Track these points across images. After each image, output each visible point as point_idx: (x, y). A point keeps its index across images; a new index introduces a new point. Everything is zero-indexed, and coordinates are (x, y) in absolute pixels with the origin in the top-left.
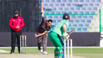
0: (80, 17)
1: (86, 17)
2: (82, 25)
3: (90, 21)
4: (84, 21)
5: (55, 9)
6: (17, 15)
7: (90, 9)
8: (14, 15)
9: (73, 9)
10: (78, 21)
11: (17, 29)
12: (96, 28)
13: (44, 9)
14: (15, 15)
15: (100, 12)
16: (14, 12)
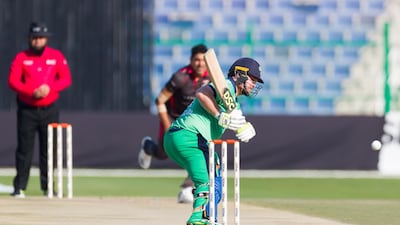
0: (309, 54)
1: (332, 54)
2: (313, 86)
3: (345, 71)
4: (322, 70)
5: (210, 21)
6: (41, 42)
7: (348, 21)
8: (30, 43)
9: (279, 21)
10: (299, 70)
11: (41, 98)
12: (370, 97)
13: (165, 20)
14: (34, 42)
15: (386, 34)
16: (31, 30)
